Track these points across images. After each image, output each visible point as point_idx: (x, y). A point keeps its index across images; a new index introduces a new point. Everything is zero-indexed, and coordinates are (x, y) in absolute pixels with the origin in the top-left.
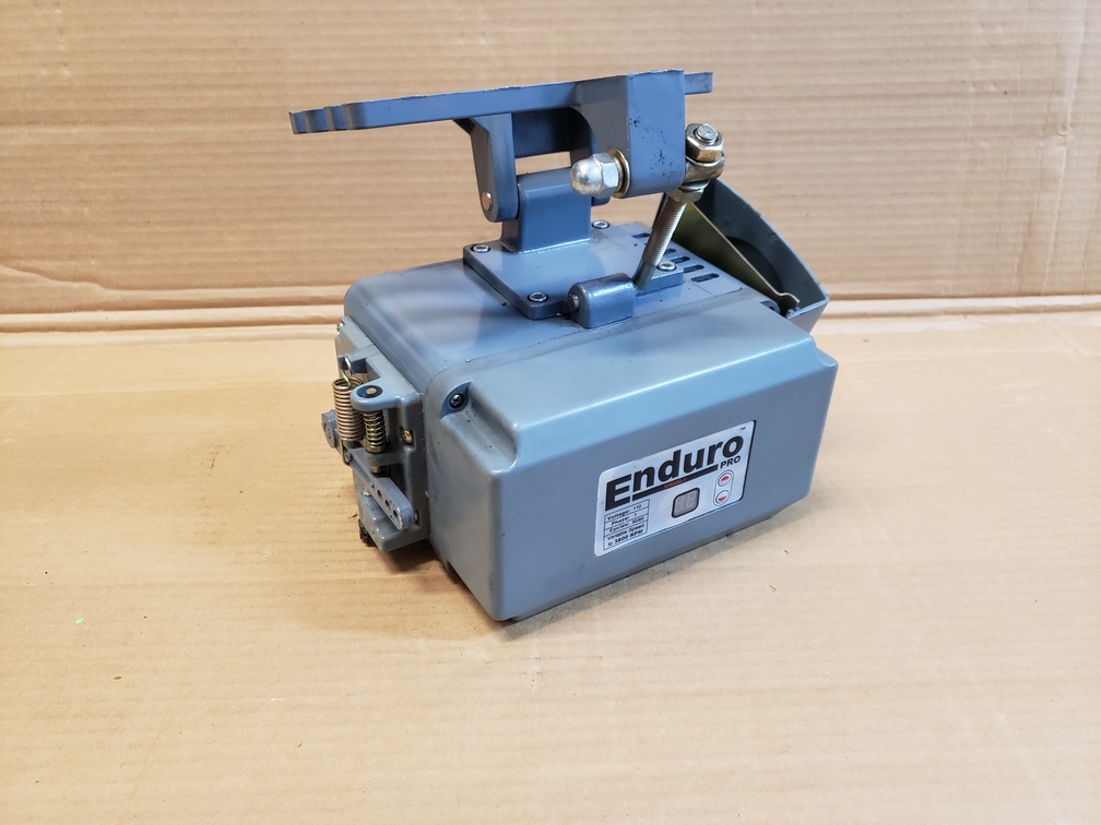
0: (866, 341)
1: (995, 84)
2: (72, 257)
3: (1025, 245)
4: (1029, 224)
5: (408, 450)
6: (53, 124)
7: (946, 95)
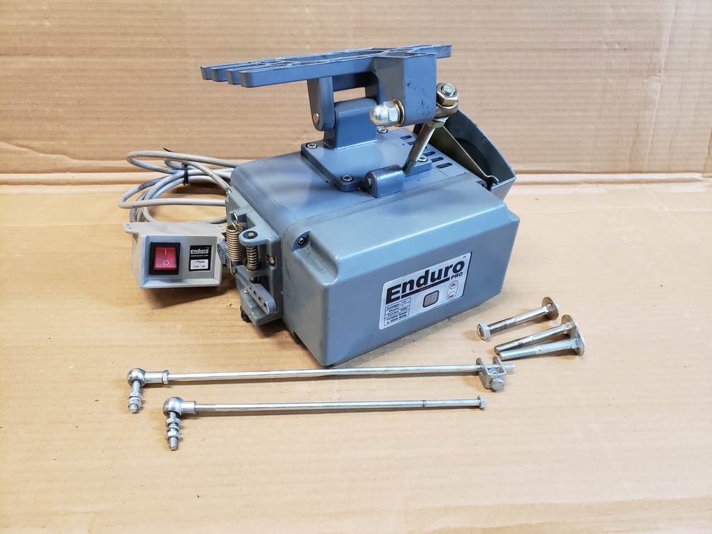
0: (537, 199)
1: (619, 44)
2: (51, 139)
3: (634, 142)
4: (637, 129)
5: (272, 268)
6: (39, 56)
7: (590, 50)
